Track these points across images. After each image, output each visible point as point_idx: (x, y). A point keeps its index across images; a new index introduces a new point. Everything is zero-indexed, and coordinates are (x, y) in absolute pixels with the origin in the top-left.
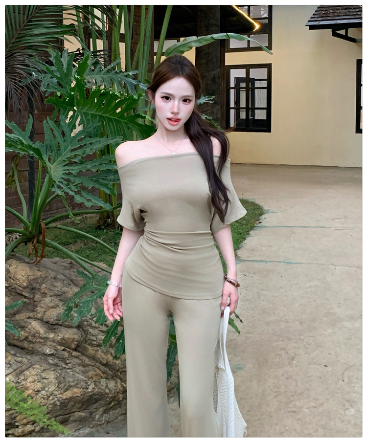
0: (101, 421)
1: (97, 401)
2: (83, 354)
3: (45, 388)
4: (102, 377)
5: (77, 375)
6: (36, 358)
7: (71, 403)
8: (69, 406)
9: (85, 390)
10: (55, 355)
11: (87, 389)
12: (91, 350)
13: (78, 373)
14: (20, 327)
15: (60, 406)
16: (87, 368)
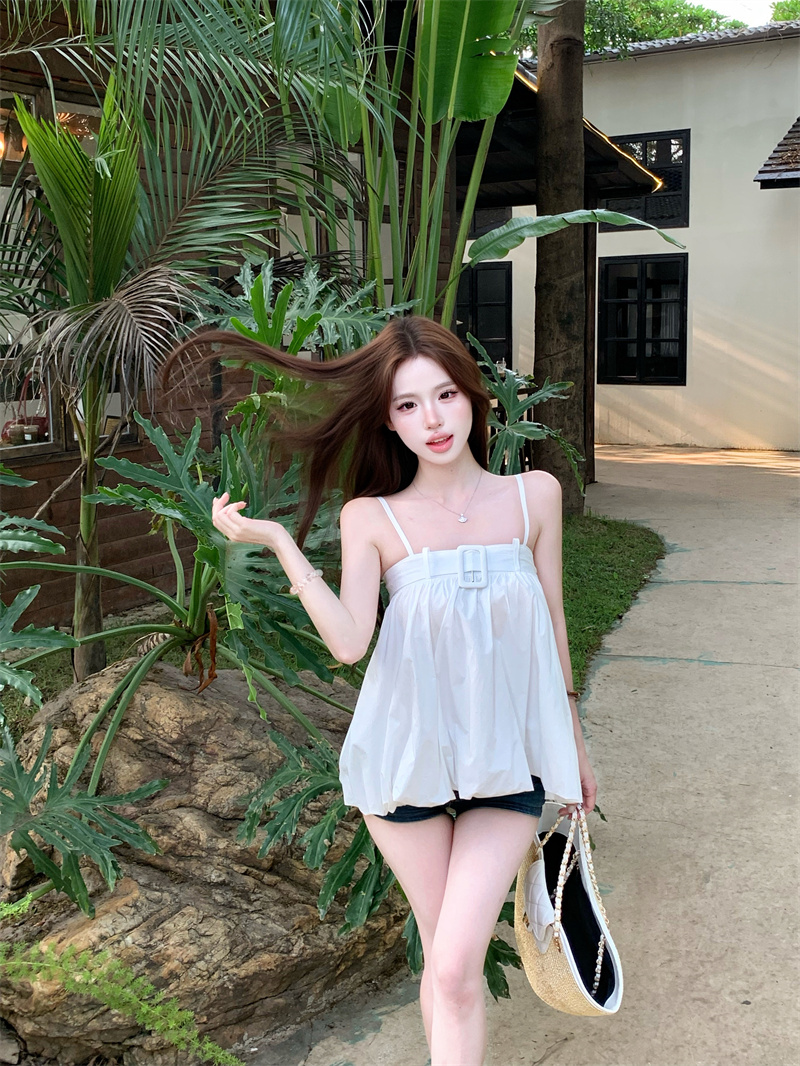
1: (308, 971)
2: (285, 878)
3: (204, 954)
4: (319, 922)
5: (270, 925)
6: (190, 891)
7: (258, 983)
8: (253, 990)
9: (284, 955)
10: (228, 885)
11: (289, 952)
12: (301, 871)
13: (274, 921)
14: (160, 828)
15: (233, 991)
16: (291, 909)
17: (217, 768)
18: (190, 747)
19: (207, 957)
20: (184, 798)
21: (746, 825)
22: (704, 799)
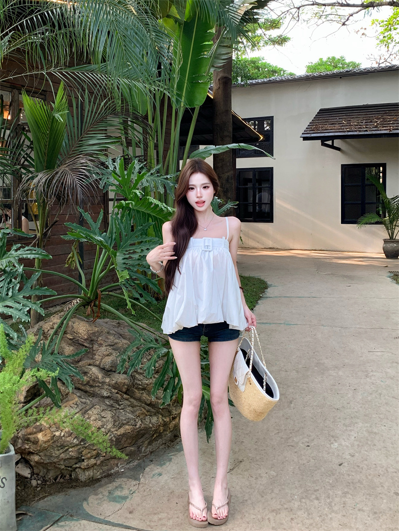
0: (146, 452)
1: (143, 435)
2: (131, 397)
3: (104, 425)
4: (146, 415)
5: (128, 414)
6: (95, 400)
7: (124, 439)
8: (122, 442)
9: (134, 427)
10: (110, 398)
11: (136, 425)
12: (138, 394)
13: (129, 413)
14: (83, 373)
15: (115, 441)
16: (135, 409)
17: (103, 348)
18: (92, 341)
19: (105, 427)
20: (91, 361)
21: (305, 382)
22: (288, 373)
